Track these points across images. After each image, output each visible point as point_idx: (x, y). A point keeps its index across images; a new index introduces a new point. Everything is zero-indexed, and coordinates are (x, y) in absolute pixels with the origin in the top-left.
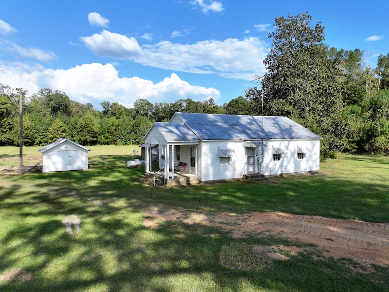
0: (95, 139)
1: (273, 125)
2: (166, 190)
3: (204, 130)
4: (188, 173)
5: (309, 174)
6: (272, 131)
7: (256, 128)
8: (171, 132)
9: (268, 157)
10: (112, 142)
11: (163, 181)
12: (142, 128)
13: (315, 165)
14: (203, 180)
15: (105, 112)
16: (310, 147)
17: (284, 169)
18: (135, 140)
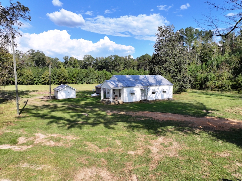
0: (66, 81)
1: (153, 79)
2: (111, 106)
3: (125, 83)
4: (118, 99)
5: (167, 100)
6: (152, 82)
7: (146, 81)
8: (112, 84)
9: (150, 93)
10: (75, 82)
11: (109, 102)
12: (91, 75)
13: (170, 96)
14: (124, 102)
15: (66, 63)
16: (168, 89)
17: (157, 98)
18: (87, 81)
